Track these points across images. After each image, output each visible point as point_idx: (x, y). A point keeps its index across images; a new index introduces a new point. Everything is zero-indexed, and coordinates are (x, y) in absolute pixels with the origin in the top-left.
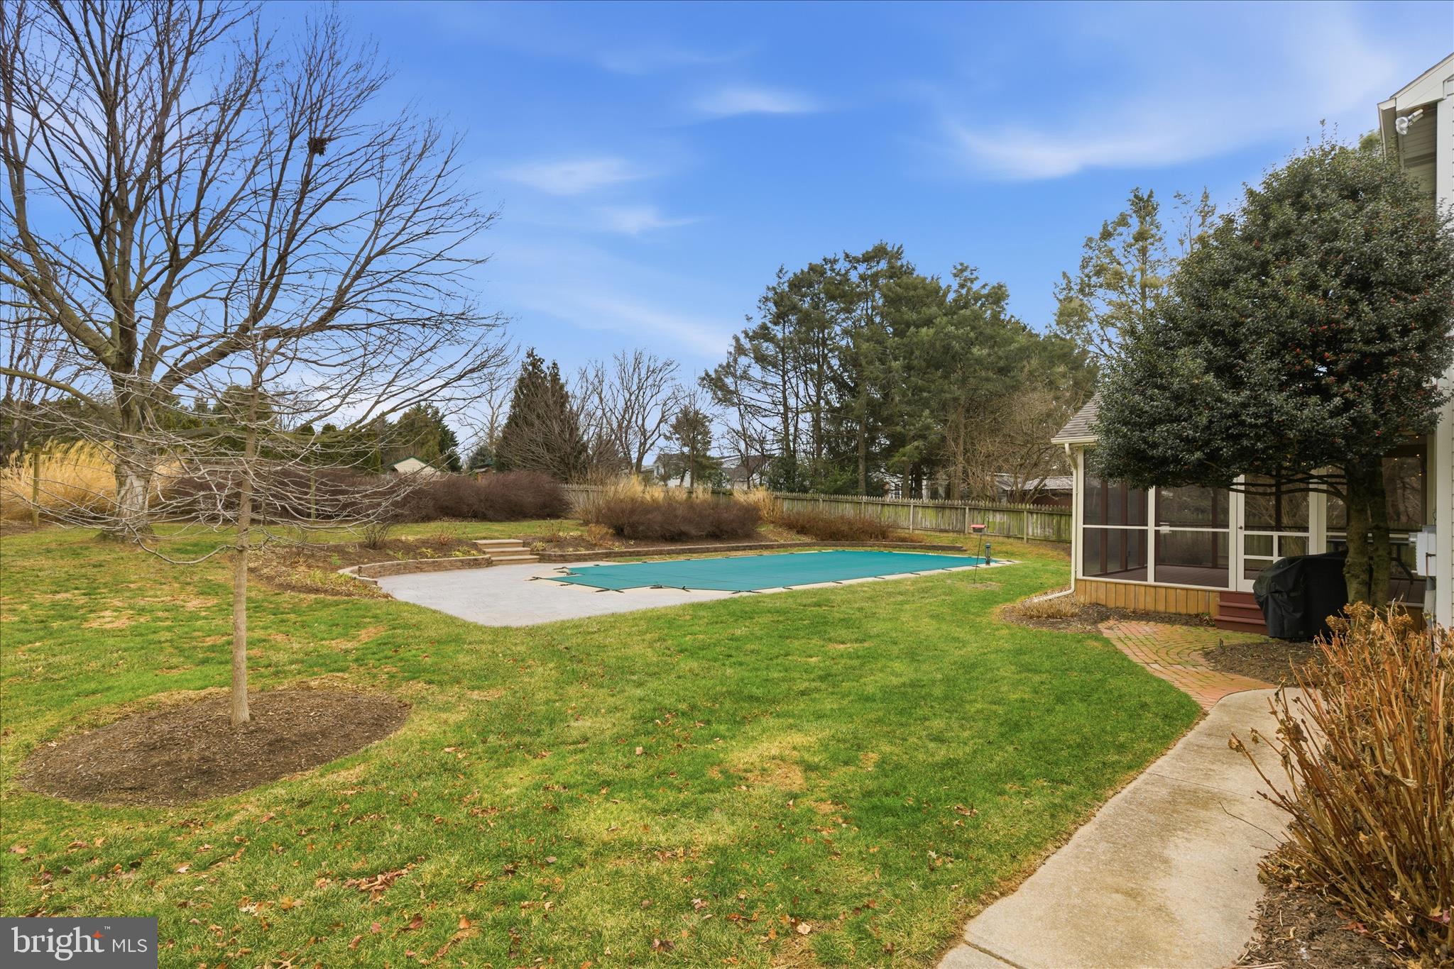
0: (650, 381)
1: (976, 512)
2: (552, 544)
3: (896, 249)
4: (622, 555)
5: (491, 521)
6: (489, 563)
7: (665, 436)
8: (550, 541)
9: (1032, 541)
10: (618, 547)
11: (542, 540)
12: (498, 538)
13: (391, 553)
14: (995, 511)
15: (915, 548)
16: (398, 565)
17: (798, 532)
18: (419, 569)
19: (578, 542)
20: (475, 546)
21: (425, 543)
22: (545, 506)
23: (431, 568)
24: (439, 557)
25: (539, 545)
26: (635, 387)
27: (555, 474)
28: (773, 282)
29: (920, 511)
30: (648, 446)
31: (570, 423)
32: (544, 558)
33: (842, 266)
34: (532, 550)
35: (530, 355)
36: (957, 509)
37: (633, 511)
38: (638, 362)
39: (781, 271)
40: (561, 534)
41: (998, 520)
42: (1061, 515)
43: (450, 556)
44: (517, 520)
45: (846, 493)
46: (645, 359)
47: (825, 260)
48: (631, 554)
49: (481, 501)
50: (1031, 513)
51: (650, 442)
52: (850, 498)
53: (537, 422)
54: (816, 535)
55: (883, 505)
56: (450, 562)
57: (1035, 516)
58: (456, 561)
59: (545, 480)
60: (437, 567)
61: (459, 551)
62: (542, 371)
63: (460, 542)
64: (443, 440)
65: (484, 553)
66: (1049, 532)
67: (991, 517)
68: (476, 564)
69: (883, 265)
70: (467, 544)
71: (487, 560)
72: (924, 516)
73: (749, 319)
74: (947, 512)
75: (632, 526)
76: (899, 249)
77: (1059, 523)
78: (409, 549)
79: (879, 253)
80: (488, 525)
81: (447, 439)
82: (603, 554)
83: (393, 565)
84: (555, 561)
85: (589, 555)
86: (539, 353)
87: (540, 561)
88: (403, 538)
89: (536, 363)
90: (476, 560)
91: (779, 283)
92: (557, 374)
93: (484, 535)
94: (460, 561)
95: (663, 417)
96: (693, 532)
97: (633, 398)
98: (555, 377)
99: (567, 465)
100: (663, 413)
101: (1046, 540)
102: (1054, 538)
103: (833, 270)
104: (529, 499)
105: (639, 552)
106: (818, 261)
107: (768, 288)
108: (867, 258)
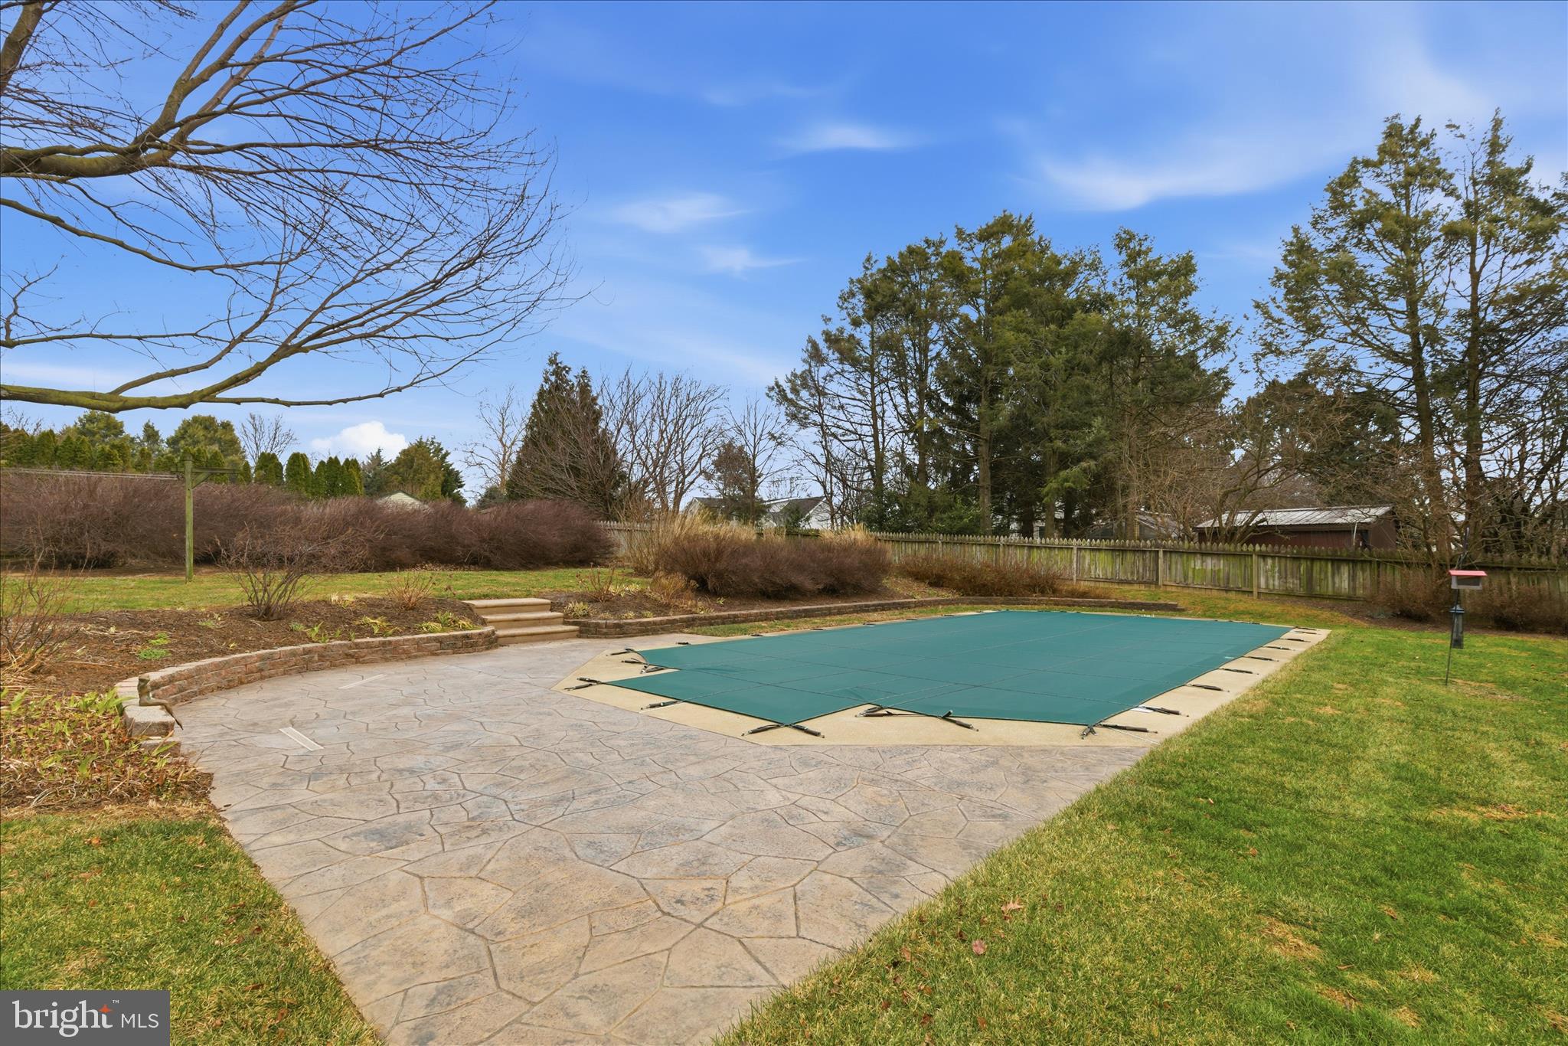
1: (1174, 557)
2: (599, 605)
3: (1023, 222)
4: (710, 622)
5: (497, 569)
6: (492, 642)
7: (706, 474)
8: (594, 600)
9: (1268, 595)
10: (703, 609)
11: (581, 598)
12: (509, 596)
13: (299, 627)
14: (1204, 554)
15: (1102, 606)
16: (307, 652)
17: (932, 585)
18: (353, 658)
19: (639, 602)
20: (469, 612)
21: (373, 607)
22: (576, 548)
23: (376, 656)
24: (395, 634)
25: (579, 607)
27: (587, 507)
28: (859, 274)
29: (1088, 556)
30: (686, 485)
31: (604, 446)
32: (587, 630)
33: (952, 245)
34: (566, 616)
35: (552, 362)
36: (1144, 552)
37: (720, 552)
38: (676, 392)
39: (868, 260)
40: (612, 589)
41: (1209, 567)
42: (1313, 560)
43: (419, 631)
44: (537, 568)
45: (972, 533)
47: (927, 241)
48: (724, 620)
49: (483, 540)
50: (1263, 556)
51: (689, 479)
52: (981, 539)
54: (958, 589)
55: (1031, 548)
56: (418, 642)
57: (1270, 561)
58: (429, 640)
59: (577, 514)
60: (391, 654)
61: (436, 620)
62: (567, 382)
63: (441, 604)
64: (446, 481)
65: (484, 623)
66: (1293, 583)
67: (1199, 562)
68: (466, 645)
69: (1007, 242)
70: (454, 608)
71: (488, 636)
72: (1093, 561)
73: (827, 320)
74: (1129, 556)
75: (719, 575)
76: (1027, 221)
77: (1310, 572)
78: (339, 619)
79: (1004, 226)
80: (494, 575)
81: (451, 480)
82: (682, 621)
83: (293, 654)
84: (606, 636)
85: (661, 623)
86: (564, 360)
87: (581, 634)
88: (334, 598)
89: (560, 371)
90: (467, 637)
91: (867, 274)
92: (587, 385)
93: (485, 590)
94: (436, 639)
95: (704, 451)
96: (808, 585)
98: (585, 389)
100: (705, 446)
101: (1288, 595)
102: (1302, 591)
103: (938, 254)
104: (553, 537)
105: (735, 616)
106: (918, 242)
107: (852, 282)
108: (986, 236)
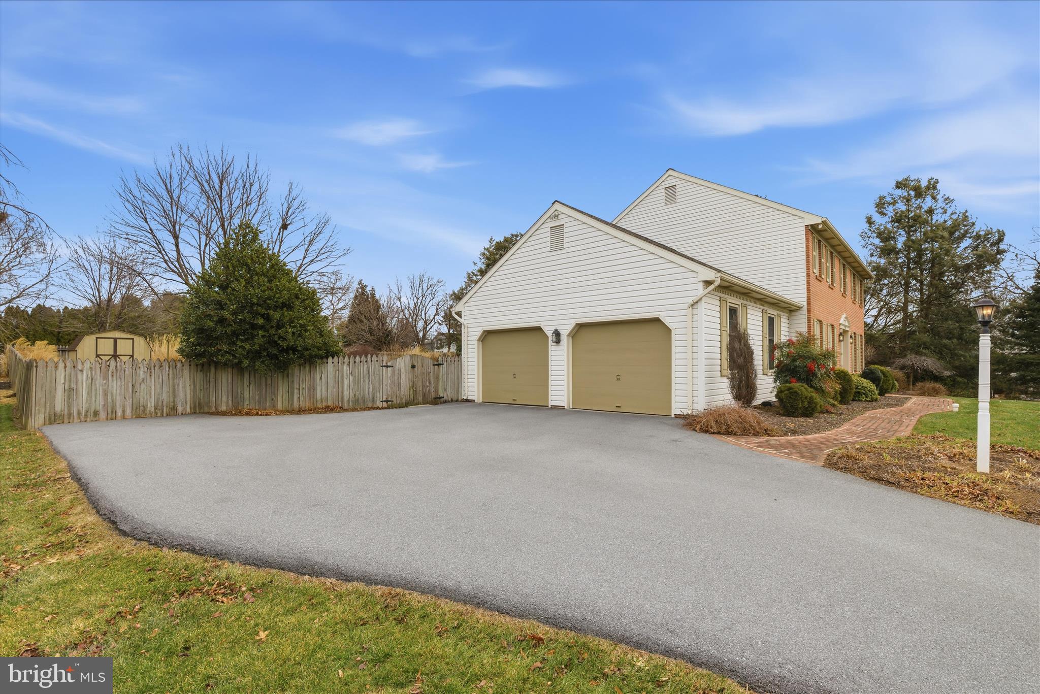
0: (429, 292)
7: (439, 323)
26: (420, 295)
27: (375, 346)
28: (487, 246)
30: (428, 329)
31: (382, 320)
35: (360, 283)
38: (421, 281)
39: (490, 240)
46: (426, 278)
51: (429, 327)
53: (364, 320)
62: (366, 292)
73: (475, 264)
86: (364, 282)
89: (363, 287)
91: (491, 246)
92: (374, 294)
95: (437, 312)
97: (419, 301)
98: (373, 295)
99: (381, 342)
100: (437, 310)
106: (508, 236)
107: (485, 248)
